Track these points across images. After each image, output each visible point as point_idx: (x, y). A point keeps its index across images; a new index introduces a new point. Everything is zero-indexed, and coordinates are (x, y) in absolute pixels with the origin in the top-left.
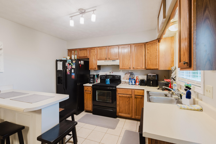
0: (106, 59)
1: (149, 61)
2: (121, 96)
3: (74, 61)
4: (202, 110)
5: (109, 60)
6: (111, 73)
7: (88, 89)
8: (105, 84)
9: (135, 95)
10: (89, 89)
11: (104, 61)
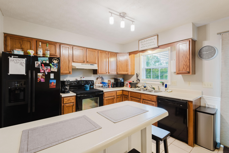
0: (84, 62)
1: (121, 68)
2: (107, 99)
3: (56, 60)
4: (172, 91)
5: (87, 64)
6: (82, 78)
7: (69, 100)
8: (85, 90)
9: (117, 96)
10: (71, 100)
11: (81, 64)
